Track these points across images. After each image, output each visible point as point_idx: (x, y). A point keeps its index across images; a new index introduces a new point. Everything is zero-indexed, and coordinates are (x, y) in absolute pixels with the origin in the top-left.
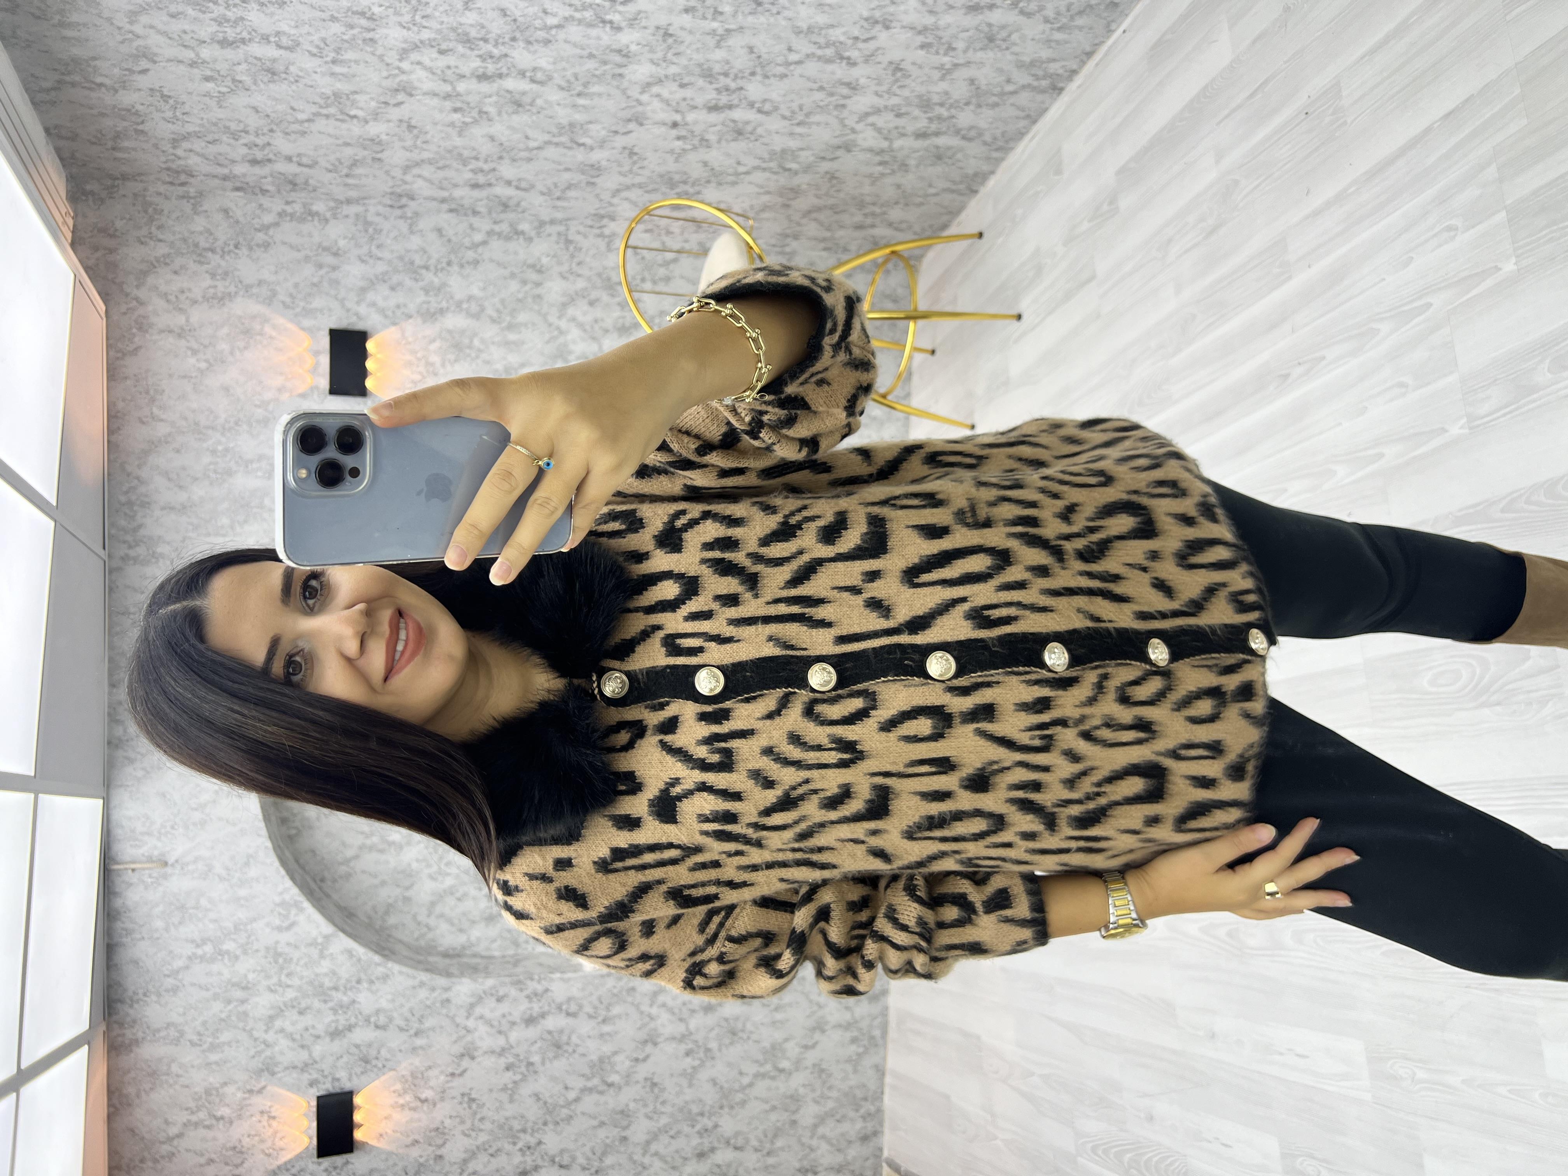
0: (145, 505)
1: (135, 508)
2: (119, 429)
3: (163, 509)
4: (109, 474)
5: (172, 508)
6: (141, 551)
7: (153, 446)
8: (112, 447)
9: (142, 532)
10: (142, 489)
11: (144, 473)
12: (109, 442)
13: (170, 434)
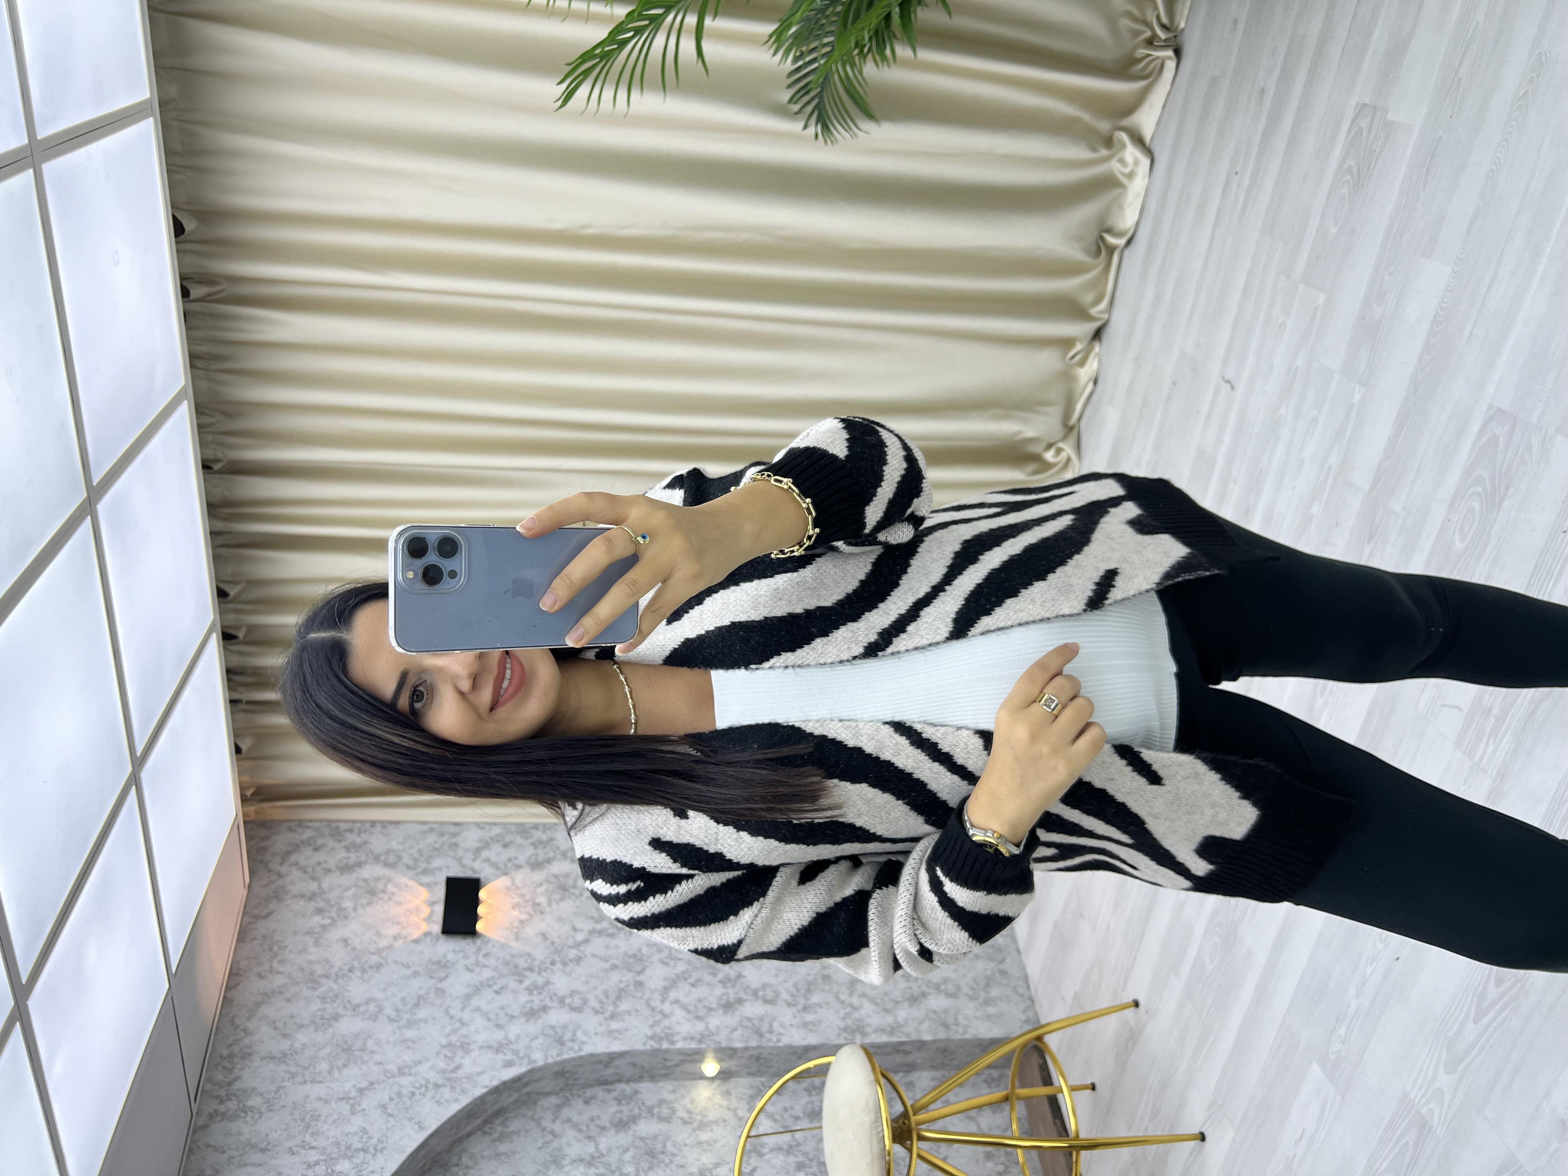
0: (246, 1056)
1: (235, 1060)
2: (237, 985)
3: (263, 1058)
4: (217, 1029)
5: (272, 1058)
6: (232, 1105)
7: (266, 998)
8: (226, 1001)
9: (238, 1085)
10: (247, 1041)
11: (251, 1026)
12: (224, 997)
13: (284, 986)
